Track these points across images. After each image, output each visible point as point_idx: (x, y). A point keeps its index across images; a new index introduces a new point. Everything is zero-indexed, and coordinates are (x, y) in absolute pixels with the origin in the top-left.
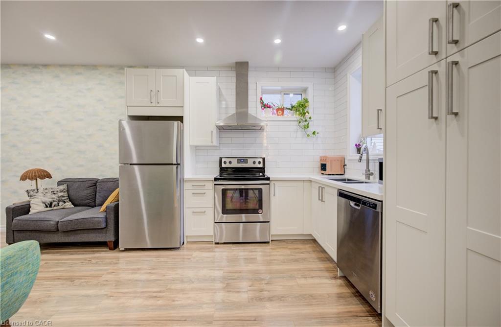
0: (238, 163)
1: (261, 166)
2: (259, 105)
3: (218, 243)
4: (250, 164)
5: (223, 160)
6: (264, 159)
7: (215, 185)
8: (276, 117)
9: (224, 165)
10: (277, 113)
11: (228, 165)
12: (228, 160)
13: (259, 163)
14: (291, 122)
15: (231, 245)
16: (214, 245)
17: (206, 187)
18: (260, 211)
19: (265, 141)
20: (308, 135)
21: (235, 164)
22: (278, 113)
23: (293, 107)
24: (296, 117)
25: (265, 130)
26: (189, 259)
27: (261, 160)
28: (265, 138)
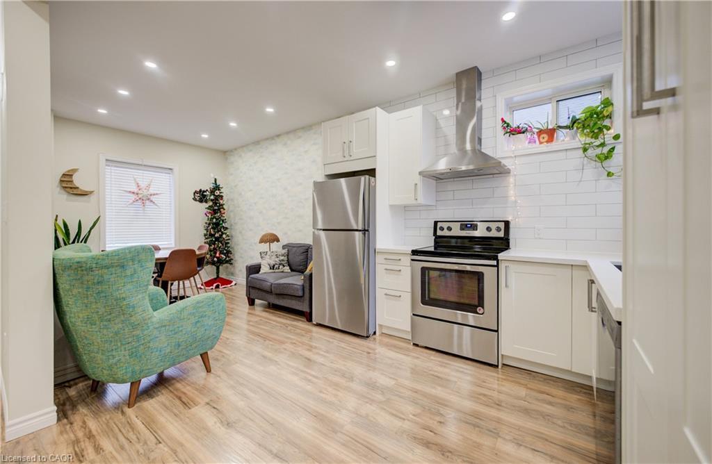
0: (462, 229)
1: (501, 234)
2: (500, 131)
3: (417, 345)
4: (480, 232)
5: (439, 225)
6: (507, 224)
7: (412, 260)
8: (538, 147)
9: (439, 233)
10: (539, 139)
11: (446, 233)
12: (445, 225)
13: (498, 229)
14: (569, 153)
15: (434, 353)
16: (411, 347)
17: (401, 263)
18: (480, 310)
19: (512, 192)
20: (609, 174)
21: (457, 231)
22: (541, 140)
23: (574, 121)
24: (581, 139)
25: (512, 174)
26: (369, 353)
27: (502, 225)
28: (511, 187)
